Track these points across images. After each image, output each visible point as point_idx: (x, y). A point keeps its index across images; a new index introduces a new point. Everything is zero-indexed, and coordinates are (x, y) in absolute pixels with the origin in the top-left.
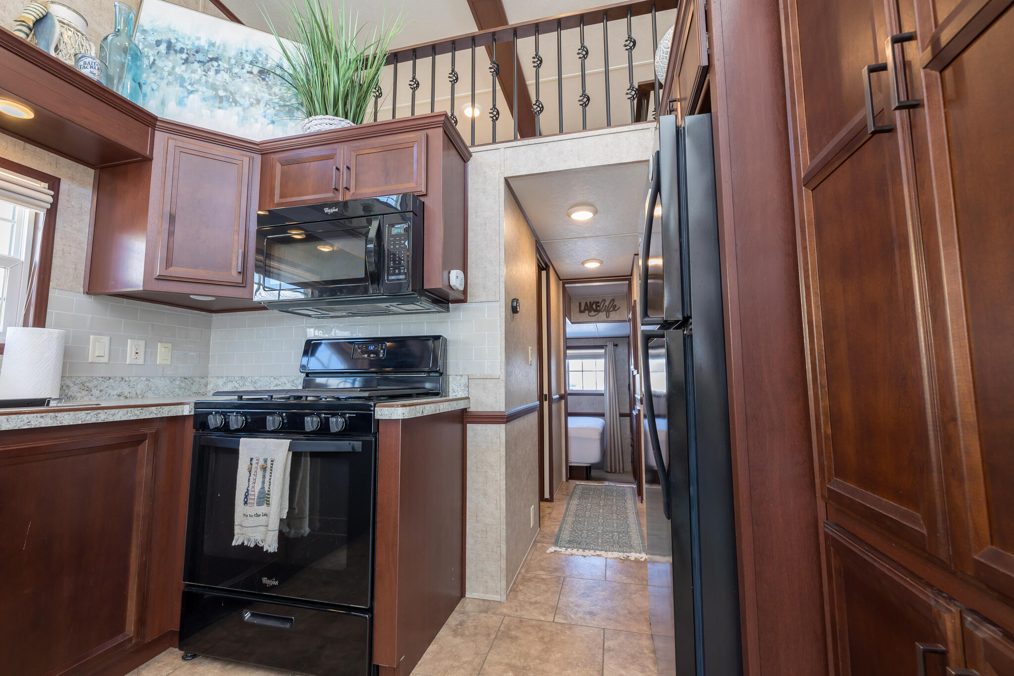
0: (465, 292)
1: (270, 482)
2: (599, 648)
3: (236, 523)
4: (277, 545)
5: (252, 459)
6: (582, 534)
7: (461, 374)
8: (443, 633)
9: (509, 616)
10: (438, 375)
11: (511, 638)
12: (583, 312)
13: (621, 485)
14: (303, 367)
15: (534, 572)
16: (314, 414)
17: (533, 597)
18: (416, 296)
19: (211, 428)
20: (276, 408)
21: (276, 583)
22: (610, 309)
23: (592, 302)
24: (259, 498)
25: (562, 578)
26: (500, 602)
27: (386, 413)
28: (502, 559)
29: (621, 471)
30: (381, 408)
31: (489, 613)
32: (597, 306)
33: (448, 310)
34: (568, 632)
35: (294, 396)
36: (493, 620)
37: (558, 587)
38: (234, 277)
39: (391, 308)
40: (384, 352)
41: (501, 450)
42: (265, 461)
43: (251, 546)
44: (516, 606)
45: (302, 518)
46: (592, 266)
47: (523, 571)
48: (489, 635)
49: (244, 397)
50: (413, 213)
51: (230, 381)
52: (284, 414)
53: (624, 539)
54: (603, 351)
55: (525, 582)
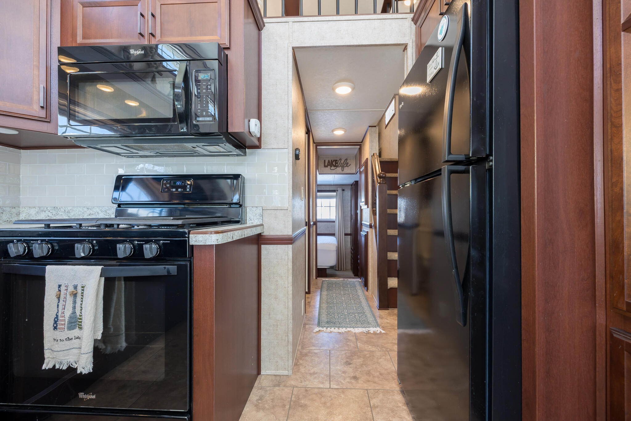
0: (259, 139)
1: (81, 307)
2: (367, 407)
3: (46, 347)
4: (92, 366)
5: (60, 286)
6: (335, 316)
7: (256, 206)
8: (248, 409)
9: (297, 387)
10: (238, 206)
11: (301, 406)
12: (327, 166)
13: (351, 280)
14: (115, 199)
15: (308, 348)
16: (126, 241)
17: (312, 369)
18: (222, 137)
19: (12, 256)
20: (85, 235)
21: (94, 397)
22: (344, 165)
23: (333, 160)
24: (70, 322)
25: (329, 351)
26: (288, 375)
27: (201, 239)
28: (289, 345)
29: (345, 269)
30: (196, 235)
31: (281, 386)
32: (336, 163)
33: (245, 154)
34: (342, 396)
35: (105, 224)
36: (285, 392)
37: (327, 358)
38: (36, 111)
39: (197, 149)
40: (190, 187)
41: (289, 264)
42: (75, 287)
43: (63, 369)
44: (300, 377)
45: (118, 335)
46: (339, 133)
47: (300, 348)
48: (284, 406)
49: (51, 225)
50: (219, 61)
51: (43, 211)
52: (95, 242)
53: (363, 318)
54: (335, 194)
55: (303, 357)
